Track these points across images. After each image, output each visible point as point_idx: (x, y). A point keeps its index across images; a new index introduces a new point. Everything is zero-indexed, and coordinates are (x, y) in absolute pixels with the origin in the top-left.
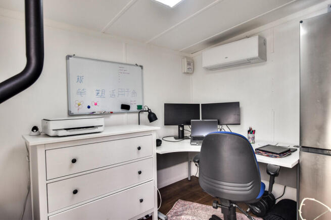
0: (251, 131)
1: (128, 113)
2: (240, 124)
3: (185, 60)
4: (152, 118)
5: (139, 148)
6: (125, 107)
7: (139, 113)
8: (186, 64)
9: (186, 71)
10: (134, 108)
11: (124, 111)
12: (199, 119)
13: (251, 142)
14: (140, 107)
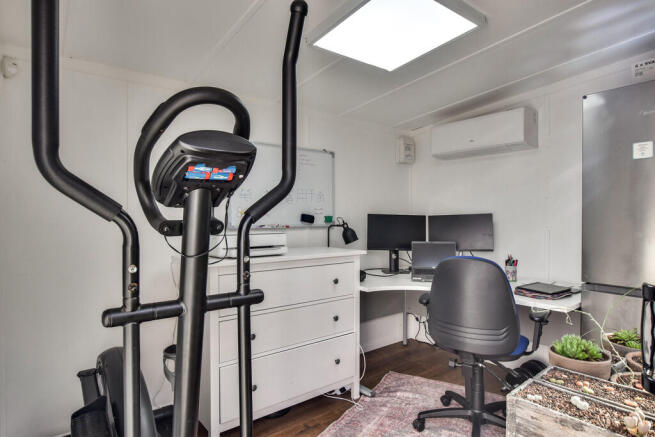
0: (511, 262)
1: (311, 228)
2: (492, 250)
3: (402, 142)
4: (349, 236)
5: (336, 282)
6: (307, 219)
7: (329, 228)
8: (403, 147)
9: (402, 160)
10: (319, 220)
11: (306, 224)
12: (425, 240)
13: (511, 279)
14: (328, 219)
